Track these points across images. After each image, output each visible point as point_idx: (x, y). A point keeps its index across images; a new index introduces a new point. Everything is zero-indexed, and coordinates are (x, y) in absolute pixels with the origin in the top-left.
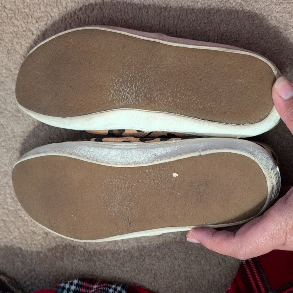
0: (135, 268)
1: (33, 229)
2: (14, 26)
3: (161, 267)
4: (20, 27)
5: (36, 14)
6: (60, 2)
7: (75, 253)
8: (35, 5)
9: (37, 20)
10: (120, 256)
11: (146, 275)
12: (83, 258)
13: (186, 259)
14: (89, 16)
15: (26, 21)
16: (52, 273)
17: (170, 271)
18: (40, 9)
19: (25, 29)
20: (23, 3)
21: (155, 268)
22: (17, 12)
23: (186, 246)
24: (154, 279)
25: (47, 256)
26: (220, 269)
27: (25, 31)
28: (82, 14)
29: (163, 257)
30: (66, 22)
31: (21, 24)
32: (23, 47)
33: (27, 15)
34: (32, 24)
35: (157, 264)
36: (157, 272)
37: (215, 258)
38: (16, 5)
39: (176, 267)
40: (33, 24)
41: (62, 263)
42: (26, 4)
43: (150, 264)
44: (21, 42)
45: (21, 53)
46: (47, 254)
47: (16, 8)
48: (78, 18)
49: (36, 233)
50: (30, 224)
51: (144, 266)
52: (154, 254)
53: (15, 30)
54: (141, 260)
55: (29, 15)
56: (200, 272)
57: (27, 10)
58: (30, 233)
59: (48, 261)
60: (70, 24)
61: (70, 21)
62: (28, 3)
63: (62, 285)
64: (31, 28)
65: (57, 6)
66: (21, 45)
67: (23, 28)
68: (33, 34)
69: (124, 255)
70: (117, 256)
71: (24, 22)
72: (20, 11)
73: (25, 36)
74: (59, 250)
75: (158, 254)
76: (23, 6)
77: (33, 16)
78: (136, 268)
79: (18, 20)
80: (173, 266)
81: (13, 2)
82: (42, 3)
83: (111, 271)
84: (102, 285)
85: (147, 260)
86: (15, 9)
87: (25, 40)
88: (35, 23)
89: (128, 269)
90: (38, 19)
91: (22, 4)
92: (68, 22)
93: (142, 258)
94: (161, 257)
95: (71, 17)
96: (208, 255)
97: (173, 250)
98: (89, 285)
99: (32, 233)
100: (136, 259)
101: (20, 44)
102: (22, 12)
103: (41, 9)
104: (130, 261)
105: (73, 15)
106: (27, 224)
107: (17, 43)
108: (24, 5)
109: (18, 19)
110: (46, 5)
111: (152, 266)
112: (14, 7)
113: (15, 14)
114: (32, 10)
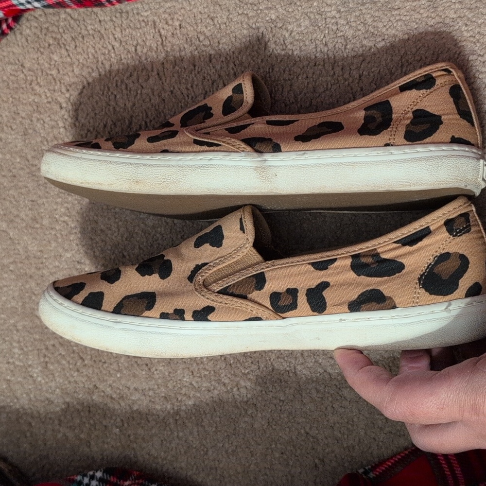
0: (193, 463)
1: (48, 396)
2: (35, 94)
3: (230, 466)
4: (43, 96)
5: (66, 78)
6: (102, 64)
7: (108, 435)
8: (66, 66)
9: (68, 88)
10: (172, 445)
11: (208, 475)
12: (119, 444)
13: (266, 455)
14: (142, 87)
15: (52, 88)
16: (73, 464)
17: (244, 472)
18: (73, 71)
19: (50, 99)
20: (49, 61)
21: (221, 465)
22: (40, 74)
23: (267, 436)
24: (219, 482)
25: (67, 438)
26: (315, 473)
27: (49, 102)
28: (133, 82)
29: (233, 451)
30: (110, 93)
31: (45, 92)
32: (46, 126)
33: (54, 79)
34: (60, 93)
35: (224, 460)
36: (225, 472)
37: (309, 456)
38: (38, 64)
39: (252, 466)
40: (62, 93)
41: (88, 450)
42: (53, 63)
43: (214, 460)
44: (44, 118)
45: (42, 135)
46: (68, 434)
47: (39, 68)
48: (126, 88)
49: (53, 402)
50: (44, 389)
51: (206, 463)
52: (222, 445)
53: (36, 100)
54: (202, 453)
55: (57, 79)
56: (286, 476)
57: (54, 72)
58: (44, 401)
59: (68, 446)
60: (115, 96)
61: (115, 92)
62: (56, 62)
63: (79, 478)
64: (59, 99)
65: (97, 68)
66: (44, 122)
67: (47, 97)
68: (61, 108)
69: (178, 444)
70: (168, 445)
71: (49, 90)
72: (44, 73)
73: (49, 110)
74: (85, 430)
75: (227, 445)
76: (49, 66)
77: (62, 81)
78: (195, 464)
79: (41, 86)
80: (247, 465)
81: (34, 59)
82: (77, 63)
83: (158, 467)
84: (137, 481)
85: (210, 452)
86: (37, 70)
87: (49, 116)
88: (65, 92)
89: (183, 465)
90: (70, 86)
91: (47, 62)
92: (112, 93)
93: (203, 450)
94: (230, 450)
95: (117, 85)
96: (299, 451)
97: (248, 441)
98: (118, 481)
99: (47, 402)
100: (194, 450)
101: (42, 122)
102: (47, 74)
103: (75, 71)
104: (185, 453)
105: (119, 84)
106: (40, 387)
107: (38, 120)
108: (50, 64)
109: (42, 84)
110: (82, 65)
111: (217, 462)
112: (36, 66)
113: (37, 78)
114: (61, 72)
